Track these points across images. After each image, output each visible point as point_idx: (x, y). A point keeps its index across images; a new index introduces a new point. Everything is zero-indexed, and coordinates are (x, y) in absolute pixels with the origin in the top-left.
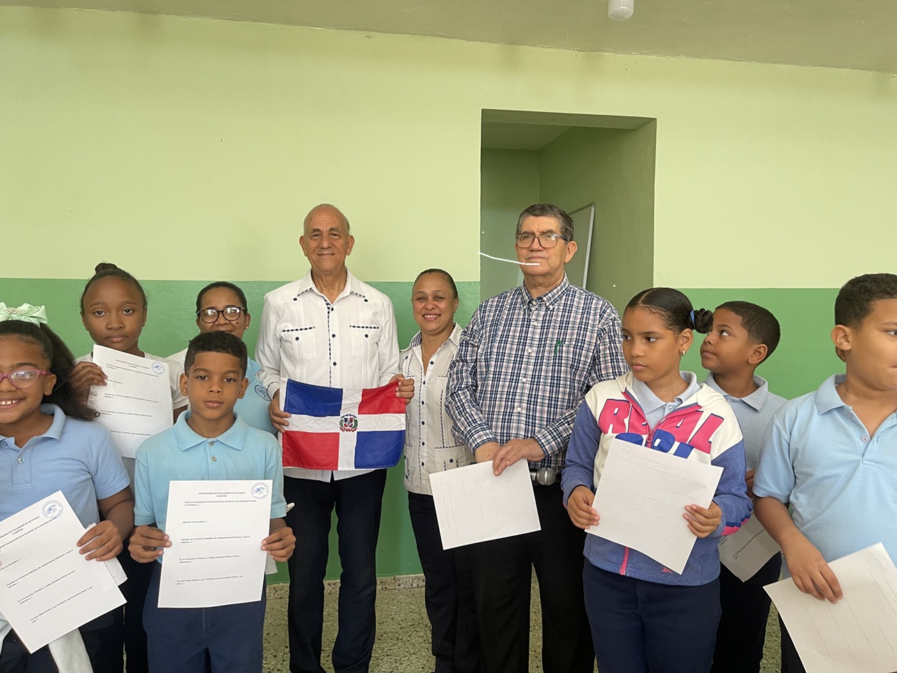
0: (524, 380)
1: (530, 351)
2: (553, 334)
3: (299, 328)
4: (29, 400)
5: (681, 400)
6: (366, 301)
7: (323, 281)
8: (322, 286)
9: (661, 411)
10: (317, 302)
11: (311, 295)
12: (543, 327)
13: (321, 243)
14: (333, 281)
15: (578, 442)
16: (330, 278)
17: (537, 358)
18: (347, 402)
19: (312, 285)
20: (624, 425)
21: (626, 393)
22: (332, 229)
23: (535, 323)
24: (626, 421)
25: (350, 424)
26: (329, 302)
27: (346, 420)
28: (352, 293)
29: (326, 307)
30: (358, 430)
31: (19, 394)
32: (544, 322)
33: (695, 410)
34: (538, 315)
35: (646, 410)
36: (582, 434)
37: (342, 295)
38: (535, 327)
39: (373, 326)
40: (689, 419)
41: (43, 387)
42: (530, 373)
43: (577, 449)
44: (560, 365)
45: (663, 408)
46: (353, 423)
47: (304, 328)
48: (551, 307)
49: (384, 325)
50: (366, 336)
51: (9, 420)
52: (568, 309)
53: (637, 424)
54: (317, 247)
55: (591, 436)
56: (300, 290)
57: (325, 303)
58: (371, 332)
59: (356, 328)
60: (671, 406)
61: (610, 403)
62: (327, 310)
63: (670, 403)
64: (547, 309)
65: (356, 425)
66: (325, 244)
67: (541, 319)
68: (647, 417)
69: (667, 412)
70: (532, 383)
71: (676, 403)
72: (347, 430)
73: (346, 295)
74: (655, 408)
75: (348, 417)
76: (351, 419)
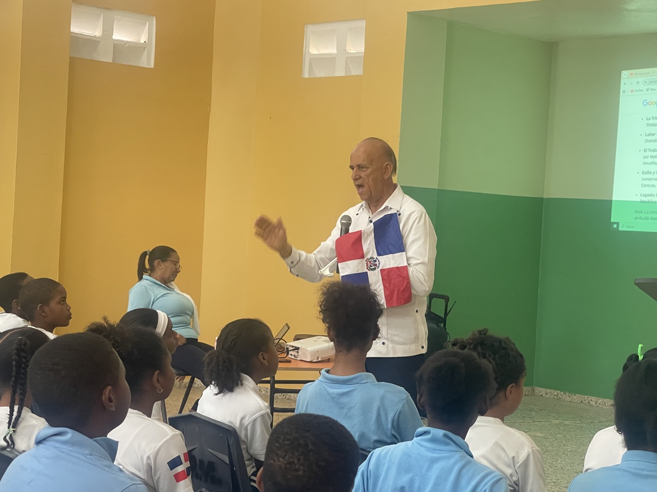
25: (372, 264)
27: (375, 261)
28: (386, 207)
46: (373, 267)
72: (367, 264)
75: (377, 263)
76: (376, 265)
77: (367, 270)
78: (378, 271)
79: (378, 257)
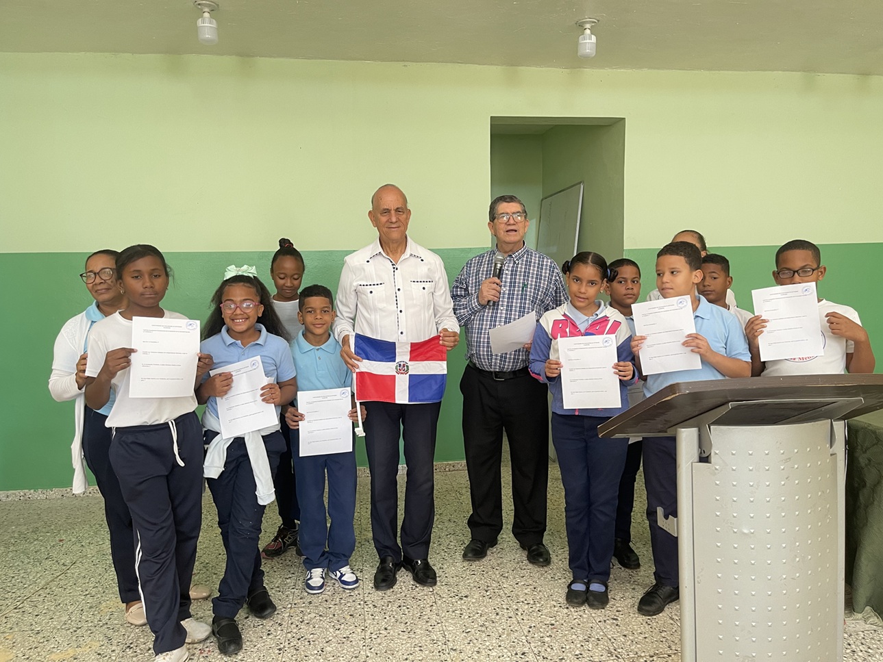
0: (502, 308)
1: (504, 289)
2: (520, 279)
3: (372, 284)
4: (251, 319)
5: (597, 315)
6: (422, 260)
7: (389, 248)
8: (388, 251)
9: (586, 322)
10: (384, 264)
11: (380, 258)
12: (512, 275)
13: (390, 219)
14: (397, 248)
15: (538, 348)
16: (395, 245)
17: (509, 294)
18: (400, 350)
19: (381, 250)
20: (566, 332)
21: (565, 315)
22: (398, 208)
23: (507, 272)
24: (568, 330)
25: (403, 368)
26: (394, 263)
27: (400, 365)
28: (411, 255)
29: (392, 267)
30: (409, 373)
31: (245, 316)
32: (512, 271)
33: (606, 319)
34: (508, 266)
35: (578, 323)
36: (540, 343)
37: (403, 257)
38: (506, 274)
39: (428, 280)
40: (603, 324)
41: (257, 313)
42: (506, 304)
43: (538, 352)
44: (525, 299)
45: (587, 320)
46: (406, 368)
47: (376, 283)
48: (517, 262)
49: (437, 280)
50: (424, 288)
51: (241, 330)
52: (528, 264)
53: (573, 331)
54: (387, 222)
55: (546, 343)
56: (371, 254)
57: (391, 264)
58: (427, 285)
59: (416, 283)
60: (592, 319)
61: (556, 322)
62: (393, 270)
63: (591, 317)
64: (515, 263)
65: (408, 369)
66: (394, 220)
67: (510, 269)
68: (578, 326)
69: (590, 322)
70: (507, 310)
71: (595, 316)
72: (401, 373)
73: (406, 257)
74: (583, 321)
75: (402, 363)
76: (404, 365)
77: (408, 375)
78: (410, 363)
79: (397, 361)
